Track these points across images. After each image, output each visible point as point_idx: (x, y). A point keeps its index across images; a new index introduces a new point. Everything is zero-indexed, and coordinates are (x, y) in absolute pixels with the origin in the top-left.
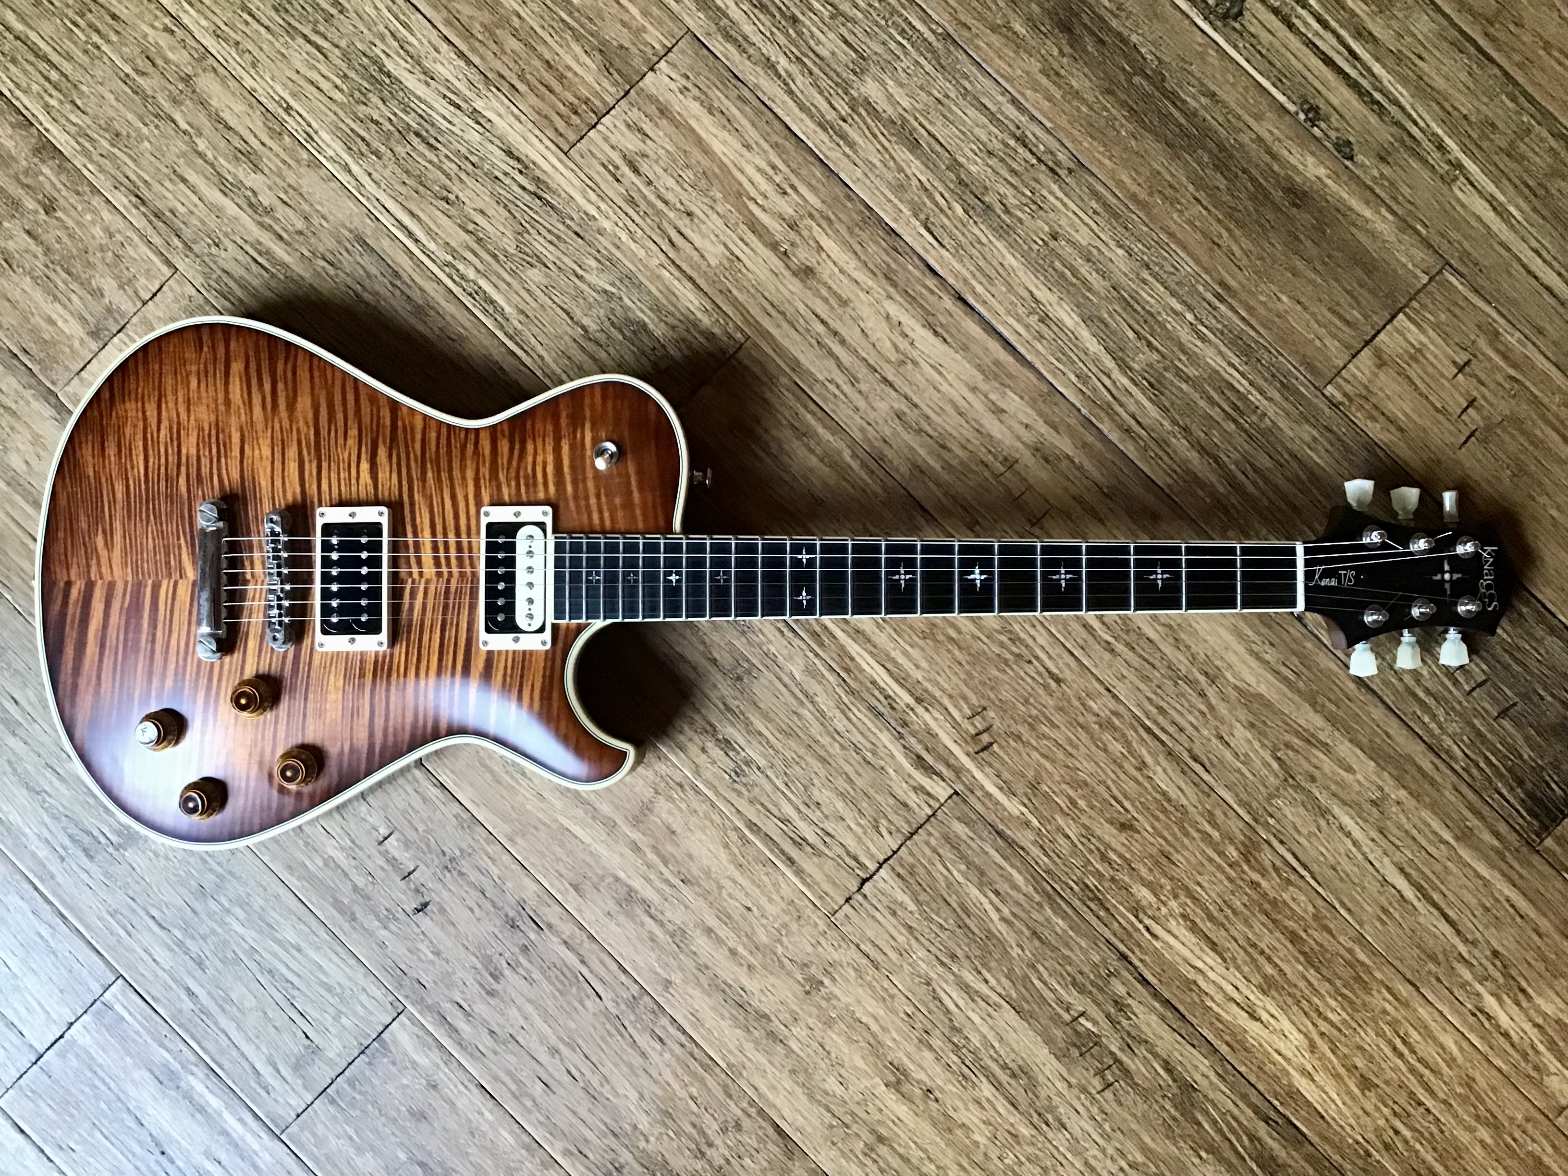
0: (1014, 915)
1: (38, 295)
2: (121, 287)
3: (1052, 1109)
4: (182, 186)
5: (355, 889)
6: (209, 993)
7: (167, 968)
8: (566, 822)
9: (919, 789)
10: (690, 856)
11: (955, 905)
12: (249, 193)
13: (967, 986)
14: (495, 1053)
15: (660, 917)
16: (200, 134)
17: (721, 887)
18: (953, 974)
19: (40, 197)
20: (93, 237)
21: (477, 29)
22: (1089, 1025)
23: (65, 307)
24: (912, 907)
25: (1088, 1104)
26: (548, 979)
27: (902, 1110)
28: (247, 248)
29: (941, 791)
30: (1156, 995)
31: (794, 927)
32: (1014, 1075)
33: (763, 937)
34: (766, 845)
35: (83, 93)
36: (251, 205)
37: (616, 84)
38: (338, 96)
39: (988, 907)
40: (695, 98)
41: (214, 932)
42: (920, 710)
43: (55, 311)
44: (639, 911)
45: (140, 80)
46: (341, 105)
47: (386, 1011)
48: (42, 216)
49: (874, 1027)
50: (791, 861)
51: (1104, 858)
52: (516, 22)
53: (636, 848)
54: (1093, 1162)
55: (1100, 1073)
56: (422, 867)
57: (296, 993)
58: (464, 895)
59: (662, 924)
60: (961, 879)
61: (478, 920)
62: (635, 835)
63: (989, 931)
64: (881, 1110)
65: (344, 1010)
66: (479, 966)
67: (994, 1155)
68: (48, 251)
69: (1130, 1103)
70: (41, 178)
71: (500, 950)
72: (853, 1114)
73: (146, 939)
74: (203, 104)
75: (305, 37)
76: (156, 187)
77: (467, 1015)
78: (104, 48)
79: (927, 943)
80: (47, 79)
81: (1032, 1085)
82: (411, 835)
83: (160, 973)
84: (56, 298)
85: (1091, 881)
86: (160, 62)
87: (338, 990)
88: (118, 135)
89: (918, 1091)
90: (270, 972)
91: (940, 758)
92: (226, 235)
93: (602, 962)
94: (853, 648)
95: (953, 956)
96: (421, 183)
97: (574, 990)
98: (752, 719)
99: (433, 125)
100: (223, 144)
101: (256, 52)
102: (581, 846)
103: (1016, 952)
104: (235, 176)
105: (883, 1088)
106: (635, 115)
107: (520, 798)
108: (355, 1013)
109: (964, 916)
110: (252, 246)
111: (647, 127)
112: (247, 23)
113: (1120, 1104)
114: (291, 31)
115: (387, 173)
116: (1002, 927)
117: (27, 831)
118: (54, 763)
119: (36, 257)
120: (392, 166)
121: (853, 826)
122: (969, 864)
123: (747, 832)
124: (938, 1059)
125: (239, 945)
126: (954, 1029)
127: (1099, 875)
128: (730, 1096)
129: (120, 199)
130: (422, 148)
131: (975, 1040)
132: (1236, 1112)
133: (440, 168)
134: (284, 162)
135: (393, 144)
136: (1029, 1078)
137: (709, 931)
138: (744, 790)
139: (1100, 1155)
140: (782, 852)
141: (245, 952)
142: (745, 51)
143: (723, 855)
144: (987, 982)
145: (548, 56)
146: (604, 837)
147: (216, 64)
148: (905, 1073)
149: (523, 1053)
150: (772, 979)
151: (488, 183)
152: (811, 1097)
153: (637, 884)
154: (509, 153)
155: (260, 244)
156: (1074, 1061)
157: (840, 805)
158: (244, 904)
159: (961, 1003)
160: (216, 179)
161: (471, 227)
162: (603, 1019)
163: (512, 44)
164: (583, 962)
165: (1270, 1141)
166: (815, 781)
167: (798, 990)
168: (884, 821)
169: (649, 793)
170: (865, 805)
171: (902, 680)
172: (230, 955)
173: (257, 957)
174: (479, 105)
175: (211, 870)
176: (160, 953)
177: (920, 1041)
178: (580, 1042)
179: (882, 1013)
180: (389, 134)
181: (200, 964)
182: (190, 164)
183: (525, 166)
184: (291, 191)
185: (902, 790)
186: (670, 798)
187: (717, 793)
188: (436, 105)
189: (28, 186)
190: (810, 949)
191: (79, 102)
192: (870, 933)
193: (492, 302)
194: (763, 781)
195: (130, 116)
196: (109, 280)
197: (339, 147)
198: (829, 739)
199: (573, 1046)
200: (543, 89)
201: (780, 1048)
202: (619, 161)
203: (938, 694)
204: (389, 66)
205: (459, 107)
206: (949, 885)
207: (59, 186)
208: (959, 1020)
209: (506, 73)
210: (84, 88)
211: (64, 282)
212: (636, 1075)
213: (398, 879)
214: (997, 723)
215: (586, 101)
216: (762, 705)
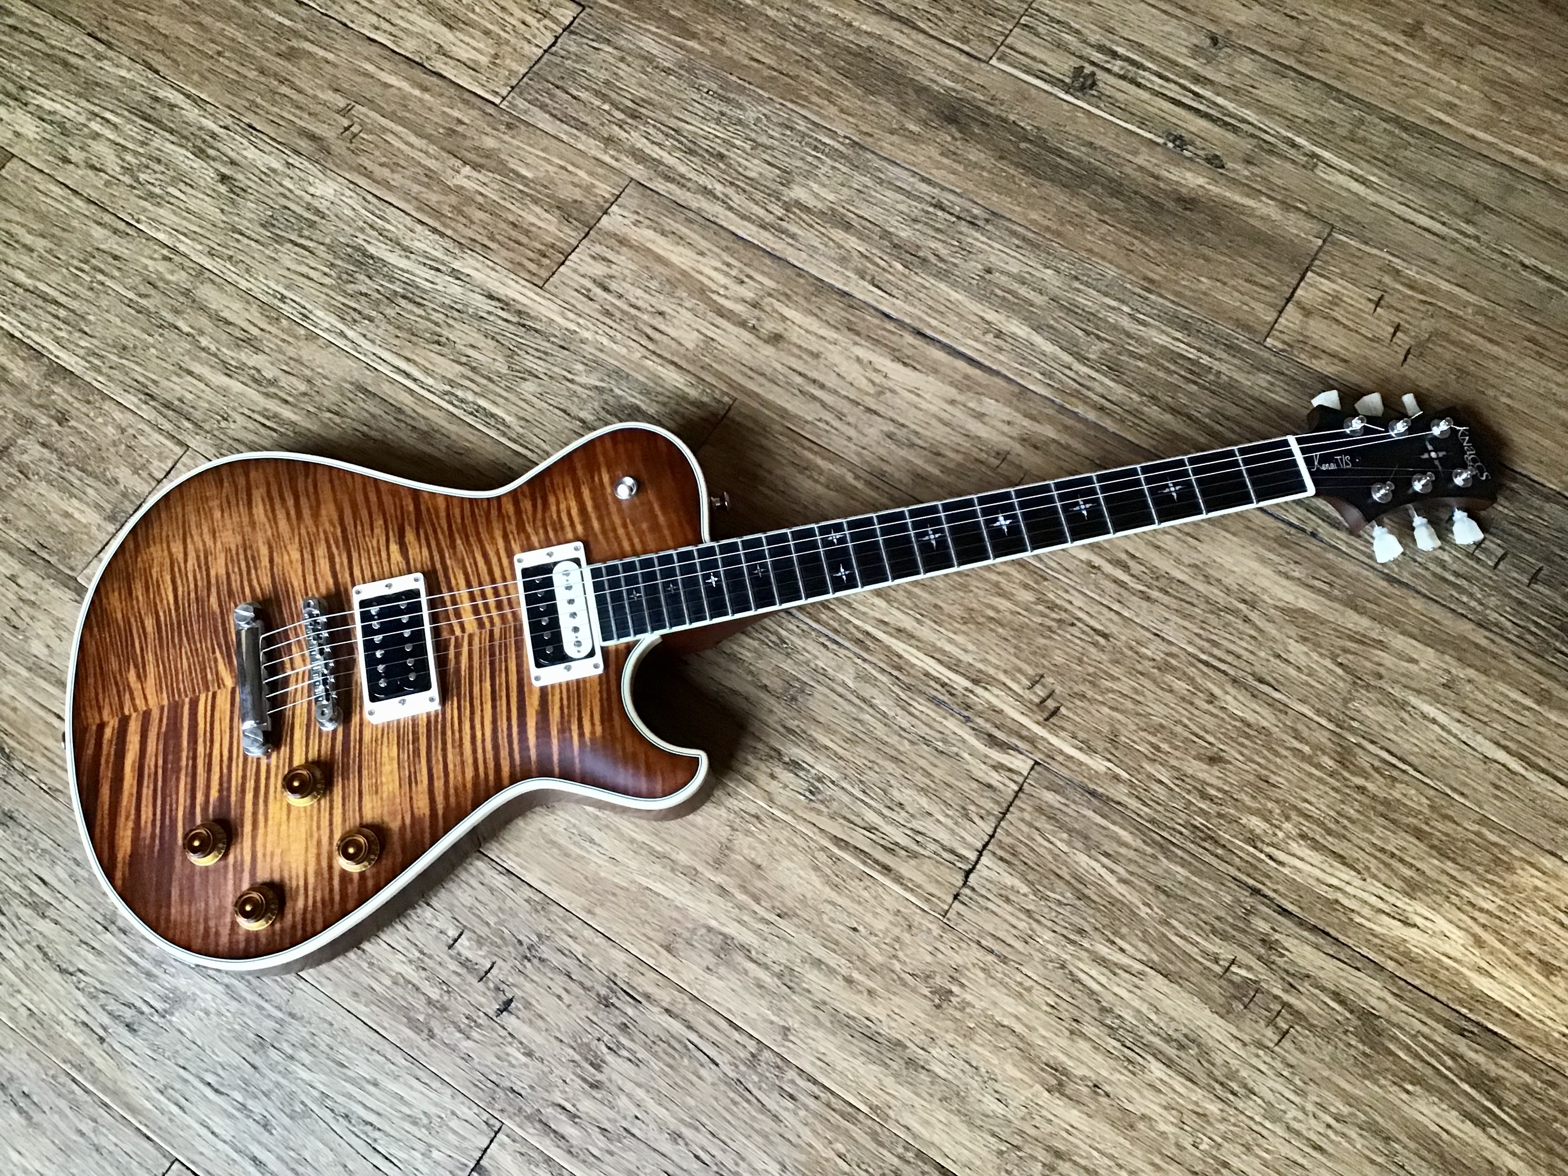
0: (1132, 873)
1: (54, 496)
2: (136, 472)
3: (1233, 1075)
4: (189, 378)
5: (430, 1002)
6: (279, 1158)
7: (228, 1138)
8: (645, 882)
9: (998, 767)
10: (782, 888)
11: (1068, 877)
12: (253, 372)
13: (1104, 960)
14: (611, 1153)
15: (764, 960)
16: (202, 332)
17: (820, 913)
18: (1086, 950)
19: (53, 412)
20: (106, 436)
21: (446, 210)
22: (1243, 972)
23: (80, 500)
24: (1024, 889)
25: (1268, 1059)
26: (655, 1055)
27: (1074, 1116)
28: (256, 416)
29: (1022, 764)
30: (1301, 923)
31: (906, 937)
32: (1181, 1047)
33: (877, 957)
34: (857, 858)
35: (90, 322)
36: (255, 380)
37: (576, 229)
38: (327, 281)
39: (1103, 871)
40: (648, 227)
41: (278, 1085)
42: (979, 690)
43: (73, 506)
44: (739, 958)
45: (143, 302)
46: (331, 287)
47: (481, 1132)
48: (56, 426)
49: (1019, 1028)
50: (886, 869)
51: (1204, 796)
52: (480, 199)
53: (723, 891)
54: (1295, 1125)
55: (1271, 1022)
56: (500, 962)
57: (377, 1135)
58: (549, 983)
59: (766, 967)
60: (1065, 848)
61: (569, 1006)
62: (719, 879)
63: (1111, 896)
64: (1050, 1121)
65: (433, 1142)
66: (577, 1057)
67: (1187, 1143)
68: (61, 455)
69: (1313, 1048)
70: (53, 397)
71: (597, 1035)
72: (1021, 1133)
73: (202, 1111)
74: (203, 309)
75: (291, 241)
76: (164, 383)
77: (573, 1117)
78: (108, 282)
79: (1050, 924)
80: (57, 317)
81: (1204, 1053)
82: (483, 931)
83: (220, 1145)
84: (72, 495)
85: (1199, 821)
86: (160, 284)
87: (425, 1121)
88: (125, 348)
89: (1085, 1090)
90: (346, 1116)
91: (1011, 732)
92: (234, 409)
93: (711, 1024)
94: (898, 646)
95: (1081, 932)
96: (413, 334)
97: (686, 1062)
98: (815, 734)
99: (418, 287)
100: (224, 336)
101: (248, 260)
102: (666, 903)
103: (1143, 911)
104: (238, 361)
105: (1046, 1094)
106: (598, 249)
107: (593, 867)
108: (447, 1142)
109: (1081, 887)
110: (259, 413)
111: (610, 255)
112: (238, 241)
113: (1304, 1052)
114: (279, 240)
115: (380, 332)
116: (1122, 889)
117: (62, 1017)
118: (87, 936)
119: (50, 463)
120: (384, 325)
121: (942, 819)
122: (1070, 831)
123: (835, 850)
124: (1096, 1048)
125: (307, 1094)
126: (1103, 1010)
127: (1203, 813)
128: (881, 1144)
129: (130, 400)
130: (410, 306)
131: (1128, 1016)
132: (1425, 1030)
133: (429, 320)
134: (284, 341)
135: (382, 308)
136: (1199, 1045)
137: (818, 963)
138: (822, 808)
139: (1300, 1115)
140: (876, 862)
141: (315, 1100)
142: (683, 186)
143: (814, 878)
144: (1122, 950)
145: (511, 218)
146: (688, 887)
147: (212, 277)
148: (1065, 1072)
149: (643, 1146)
150: (896, 999)
151: (476, 323)
152: (970, 1123)
153: (732, 929)
154: (491, 297)
155: (266, 410)
156: (1240, 1016)
157: (924, 801)
158: (308, 1047)
159: (1103, 980)
160: (220, 367)
161: (464, 359)
162: (723, 1087)
163: (480, 215)
164: (690, 1027)
165: (1471, 1055)
166: (893, 782)
167: (927, 1005)
168: (972, 808)
169: (725, 832)
170: (948, 794)
171: (955, 666)
172: (298, 1108)
173: (329, 1103)
174: (456, 265)
175: (269, 1016)
176: (219, 1124)
177: (1072, 1032)
178: (704, 1120)
179: (1022, 1010)
180: (378, 303)
181: (266, 1126)
182: (195, 359)
183: (505, 304)
184: (292, 363)
185: (981, 771)
186: (749, 833)
187: (795, 816)
188: (417, 272)
189: (41, 406)
190: (929, 958)
191: (86, 329)
192: (989, 928)
193: (493, 415)
194: (839, 794)
195: (135, 332)
196: (123, 468)
197: (333, 320)
198: (897, 738)
199: (696, 1125)
200: (512, 244)
201: (923, 1076)
202: (589, 284)
203: (992, 671)
204: (371, 250)
205: (438, 270)
206: (1056, 857)
207: (71, 399)
208: (1107, 999)
209: (478, 238)
210: (91, 318)
211: (81, 480)
212: (771, 1143)
213: (474, 981)
214: (1058, 689)
215: (553, 246)
216: (821, 719)
